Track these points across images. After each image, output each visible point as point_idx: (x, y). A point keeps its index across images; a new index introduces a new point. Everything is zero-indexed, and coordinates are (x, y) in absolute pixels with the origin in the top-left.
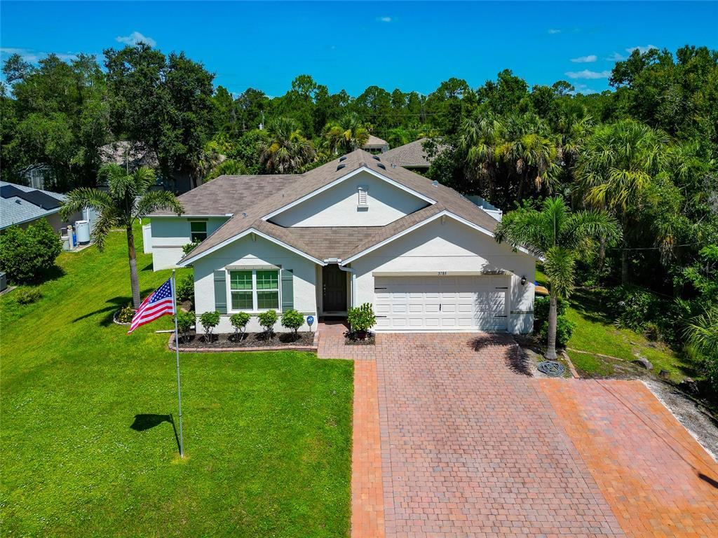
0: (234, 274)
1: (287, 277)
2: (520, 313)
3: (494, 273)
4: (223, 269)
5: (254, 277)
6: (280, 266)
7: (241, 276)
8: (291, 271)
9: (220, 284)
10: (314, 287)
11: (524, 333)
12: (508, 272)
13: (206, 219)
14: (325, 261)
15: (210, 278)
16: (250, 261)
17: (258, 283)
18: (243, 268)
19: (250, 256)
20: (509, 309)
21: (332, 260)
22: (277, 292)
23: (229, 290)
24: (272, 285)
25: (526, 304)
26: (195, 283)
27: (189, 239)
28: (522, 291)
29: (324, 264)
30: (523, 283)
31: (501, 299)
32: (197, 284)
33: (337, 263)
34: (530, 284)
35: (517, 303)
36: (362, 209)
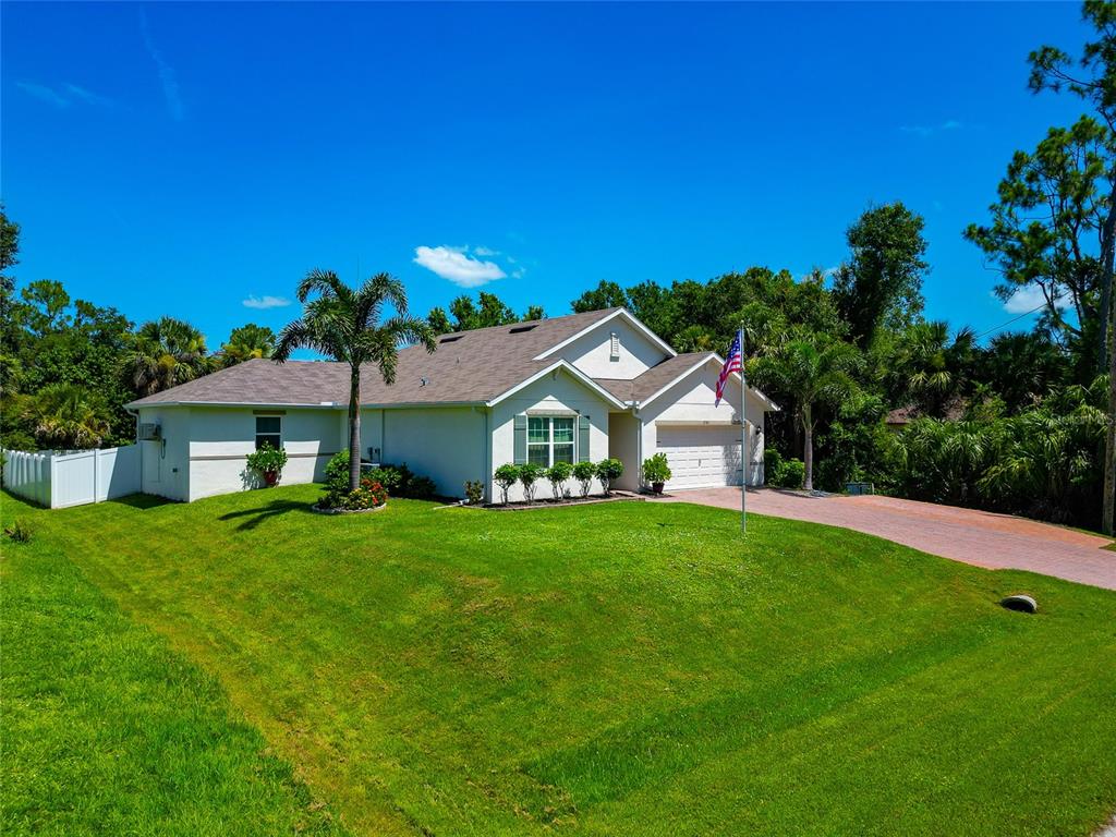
0: (533, 420)
1: (583, 425)
2: (756, 463)
4: (524, 414)
5: (551, 425)
6: (578, 411)
7: (539, 424)
8: (588, 417)
9: (518, 432)
10: (606, 438)
11: (760, 481)
12: (748, 422)
13: (282, 411)
14: (626, 403)
15: (511, 425)
16: (550, 405)
17: (556, 434)
18: (541, 413)
19: (550, 397)
20: (748, 461)
21: (630, 403)
22: (571, 445)
23: (528, 444)
24: (567, 437)
25: (759, 456)
26: (494, 432)
27: (253, 443)
28: (757, 442)
29: (624, 408)
30: (757, 433)
31: (740, 453)
32: (495, 434)
33: (634, 405)
34: (762, 435)
35: (753, 454)
36: (614, 359)
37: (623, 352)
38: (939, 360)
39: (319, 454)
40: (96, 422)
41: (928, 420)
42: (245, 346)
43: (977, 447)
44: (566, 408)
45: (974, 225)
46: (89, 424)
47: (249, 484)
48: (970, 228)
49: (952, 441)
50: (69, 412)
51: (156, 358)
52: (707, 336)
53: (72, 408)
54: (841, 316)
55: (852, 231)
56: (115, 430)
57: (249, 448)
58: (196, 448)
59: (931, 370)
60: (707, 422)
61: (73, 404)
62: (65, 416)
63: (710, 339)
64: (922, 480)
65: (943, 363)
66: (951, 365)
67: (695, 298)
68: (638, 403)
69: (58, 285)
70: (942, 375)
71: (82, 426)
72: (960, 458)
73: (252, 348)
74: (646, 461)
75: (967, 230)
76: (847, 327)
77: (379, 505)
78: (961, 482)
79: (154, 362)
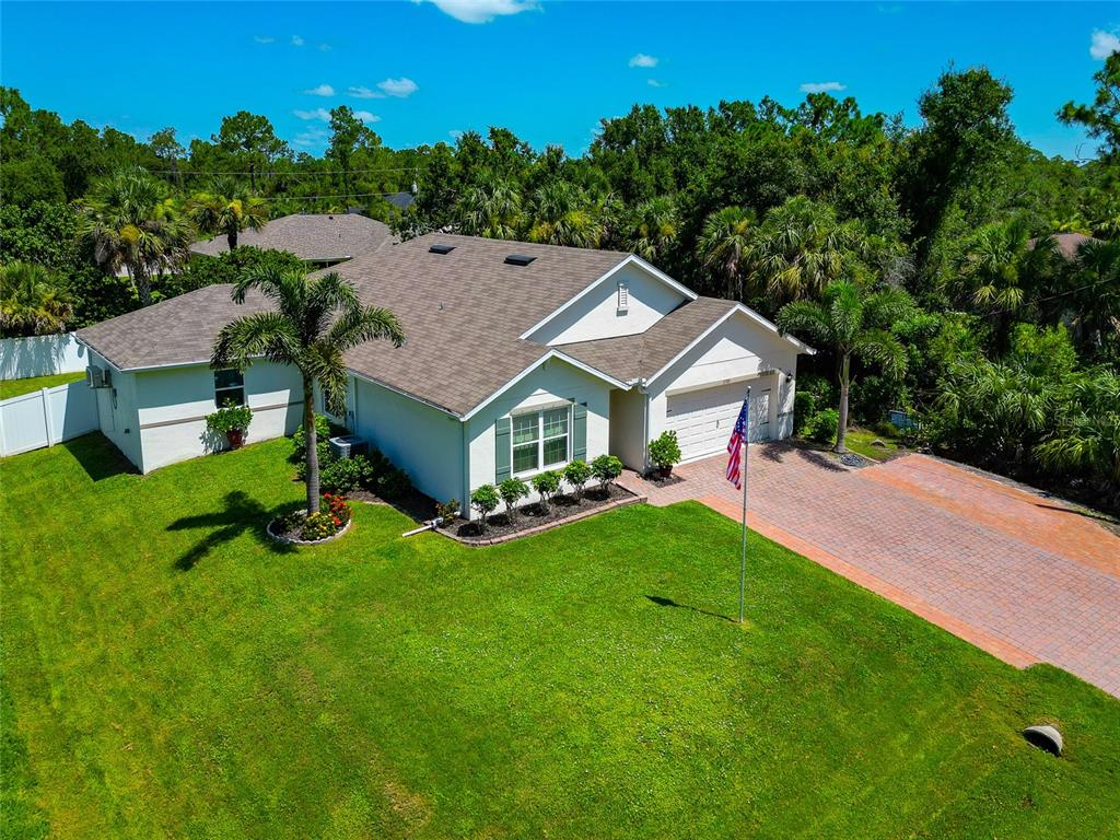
0: (518, 419)
1: (579, 414)
2: (784, 415)
3: (767, 373)
4: (507, 416)
5: (541, 420)
6: (573, 400)
7: (527, 420)
8: (585, 404)
9: (501, 437)
10: (606, 422)
11: (786, 438)
12: (777, 371)
14: (630, 383)
15: (491, 431)
16: (541, 399)
17: (545, 428)
18: (530, 410)
19: (540, 391)
20: (775, 412)
21: (635, 381)
22: (566, 437)
23: (512, 446)
24: (560, 428)
25: (788, 406)
26: (471, 444)
27: (212, 402)
28: (786, 391)
29: (627, 389)
30: (788, 381)
31: (766, 403)
32: (473, 445)
33: (640, 383)
34: (793, 382)
35: (782, 405)
36: (622, 313)
37: (633, 304)
38: (1011, 272)
39: (290, 404)
40: (58, 304)
41: (988, 366)
42: (222, 198)
43: (1039, 413)
44: (557, 399)
45: (1071, 104)
46: (48, 308)
47: (210, 446)
48: (1066, 108)
49: (1011, 399)
50: (25, 295)
51: (117, 229)
52: (746, 221)
53: (29, 291)
54: (902, 212)
55: (928, 99)
56: (80, 312)
57: (209, 407)
58: (146, 415)
59: (1001, 283)
60: (728, 380)
61: (29, 286)
62: (21, 301)
63: (749, 226)
64: (973, 432)
65: (1016, 278)
66: (1027, 280)
67: (737, 159)
68: (644, 380)
69: (14, 92)
70: (1012, 293)
71: (42, 312)
72: (1019, 424)
73: (230, 198)
74: (652, 442)
75: (1063, 111)
76: (908, 224)
77: (343, 525)
78: (1016, 443)
79: (114, 234)
